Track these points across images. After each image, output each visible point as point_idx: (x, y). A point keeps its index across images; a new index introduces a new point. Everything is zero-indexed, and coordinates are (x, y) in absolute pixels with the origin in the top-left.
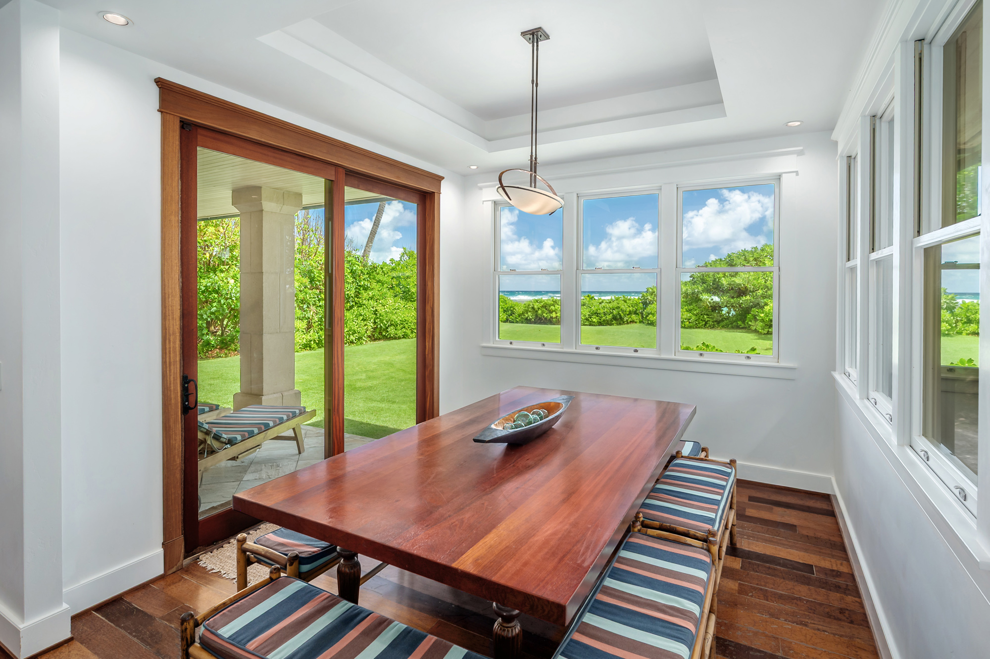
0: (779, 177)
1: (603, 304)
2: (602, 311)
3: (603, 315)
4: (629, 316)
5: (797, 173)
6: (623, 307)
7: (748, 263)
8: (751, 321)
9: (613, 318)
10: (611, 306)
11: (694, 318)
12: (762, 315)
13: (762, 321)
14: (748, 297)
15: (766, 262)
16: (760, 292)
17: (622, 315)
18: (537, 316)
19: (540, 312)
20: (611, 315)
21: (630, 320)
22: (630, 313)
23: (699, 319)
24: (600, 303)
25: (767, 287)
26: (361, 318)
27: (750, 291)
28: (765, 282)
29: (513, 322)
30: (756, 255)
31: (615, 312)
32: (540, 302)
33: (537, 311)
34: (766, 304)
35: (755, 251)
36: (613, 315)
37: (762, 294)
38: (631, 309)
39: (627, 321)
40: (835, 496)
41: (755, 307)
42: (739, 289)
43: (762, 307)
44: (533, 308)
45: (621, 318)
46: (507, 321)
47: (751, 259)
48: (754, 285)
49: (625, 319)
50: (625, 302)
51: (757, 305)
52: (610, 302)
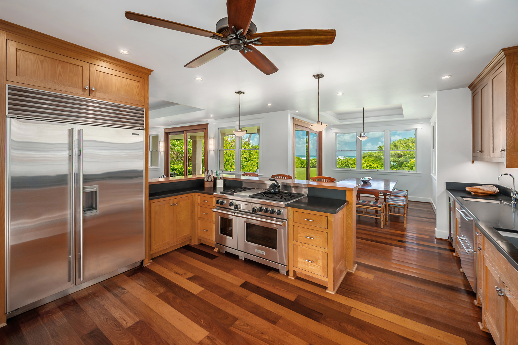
0: (417, 129)
1: (341, 161)
2: (341, 163)
3: (341, 165)
4: (352, 165)
5: (421, 128)
6: (349, 161)
7: (402, 145)
8: (404, 167)
9: (345, 166)
10: (344, 161)
11: (379, 166)
12: (409, 165)
13: (409, 167)
14: (402, 158)
15: (410, 144)
16: (407, 156)
17: (349, 165)
18: (313, 165)
19: (314, 163)
20: (345, 165)
21: (352, 167)
22: (352, 164)
23: (382, 166)
24: (339, 160)
25: (411, 154)
26: (253, 165)
27: (403, 156)
28: (410, 152)
29: (304, 167)
30: (405, 142)
31: (346, 164)
32: (315, 160)
33: (313, 163)
34: (410, 161)
35: (405, 140)
36: (346, 165)
37: (409, 157)
38: (353, 162)
39: (351, 167)
40: (432, 203)
41: (405, 162)
42: (399, 155)
43: (409, 162)
44: (312, 162)
45: (349, 166)
46: (301, 167)
47: (404, 143)
48: (405, 153)
49: (350, 166)
50: (350, 160)
51: (406, 161)
52: (344, 160)
